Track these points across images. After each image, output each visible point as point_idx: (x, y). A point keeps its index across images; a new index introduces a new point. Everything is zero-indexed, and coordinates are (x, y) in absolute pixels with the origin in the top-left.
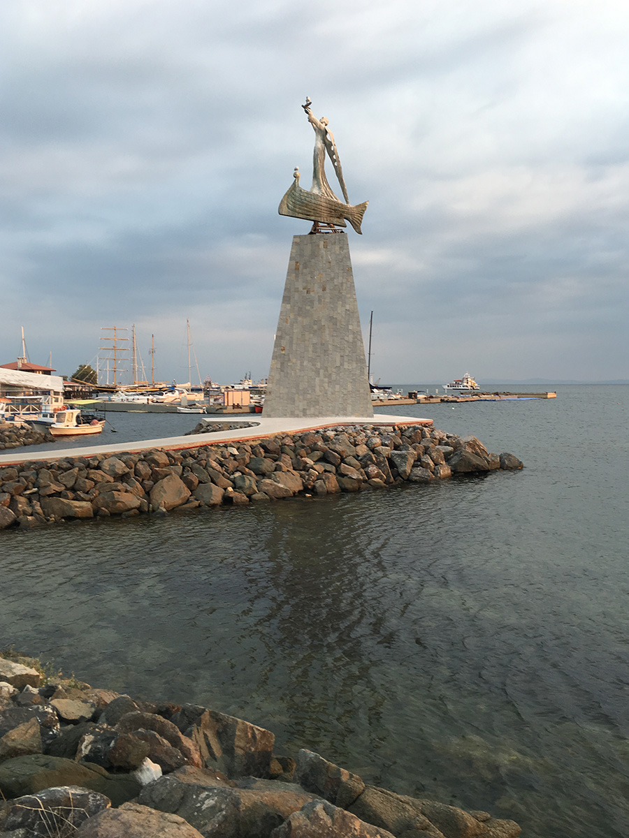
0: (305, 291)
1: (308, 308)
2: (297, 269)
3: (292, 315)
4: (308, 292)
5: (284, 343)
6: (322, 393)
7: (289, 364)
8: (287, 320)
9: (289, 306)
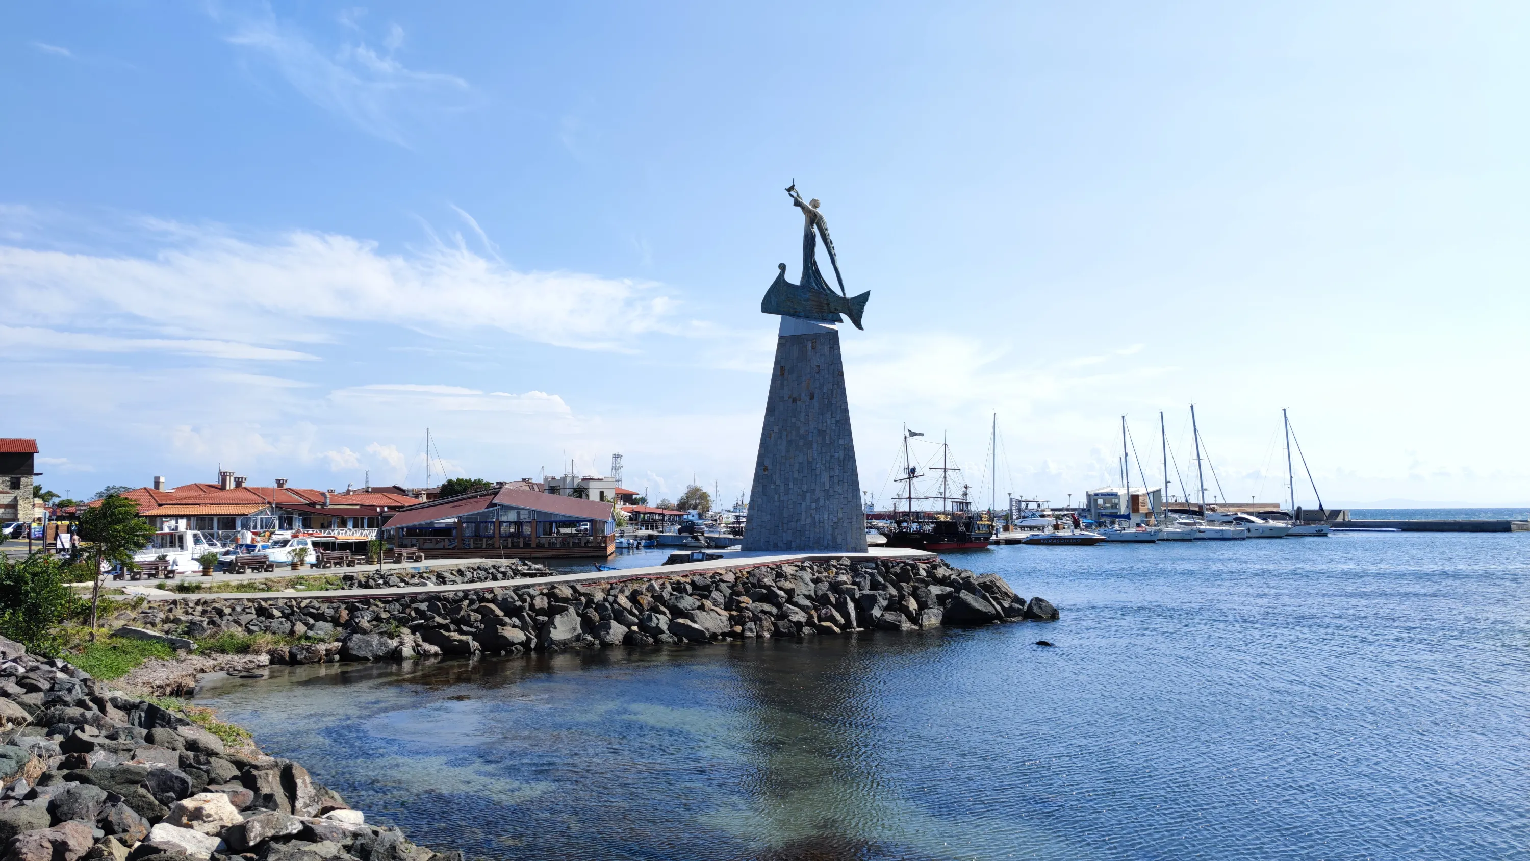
0: (791, 400)
1: (794, 420)
2: (782, 375)
3: (776, 429)
4: (794, 401)
5: (767, 462)
6: (808, 521)
7: (773, 487)
8: (770, 434)
9: (772, 419)
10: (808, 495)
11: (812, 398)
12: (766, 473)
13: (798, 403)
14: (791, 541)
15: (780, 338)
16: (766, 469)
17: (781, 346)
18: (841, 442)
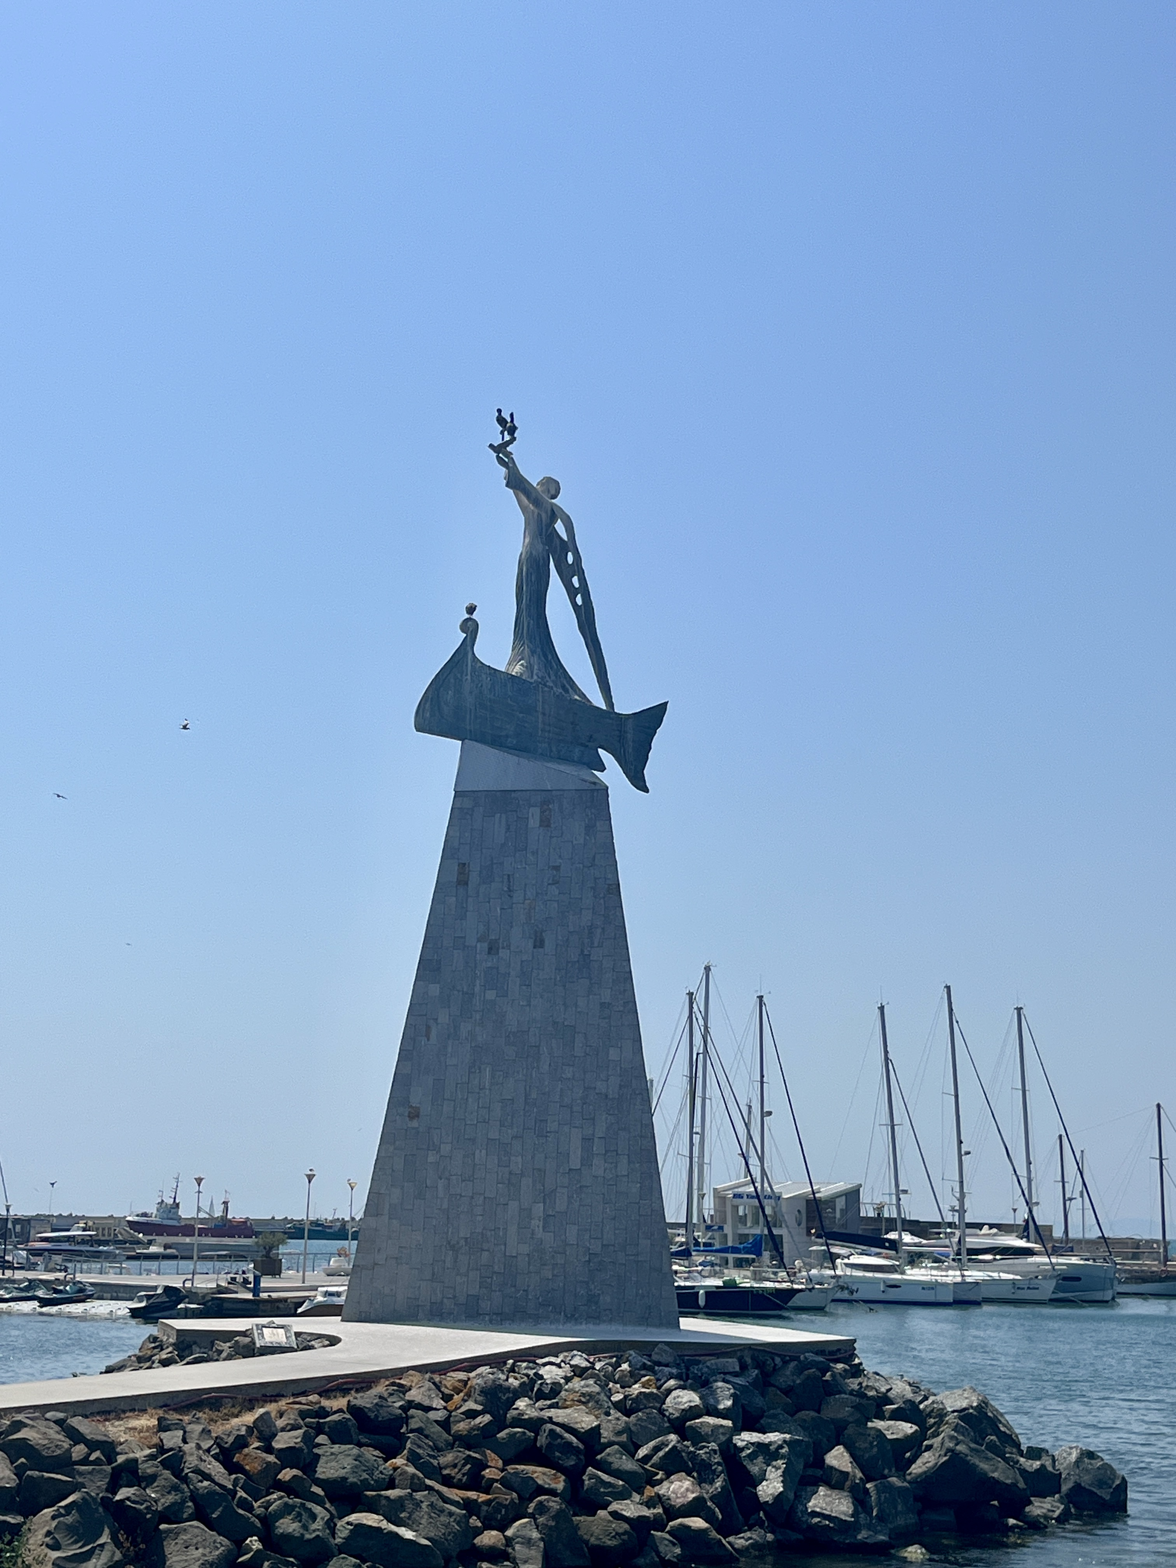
0: (484, 946)
1: (491, 995)
2: (463, 882)
3: (444, 1017)
4: (492, 949)
5: (417, 1097)
6: (525, 1249)
7: (431, 1159)
8: (428, 1028)
9: (434, 990)
10: (526, 1182)
11: (539, 943)
12: (415, 1124)
13: (504, 953)
14: (477, 1298)
15: (458, 794)
16: (414, 1115)
17: (459, 815)
18: (613, 1054)
